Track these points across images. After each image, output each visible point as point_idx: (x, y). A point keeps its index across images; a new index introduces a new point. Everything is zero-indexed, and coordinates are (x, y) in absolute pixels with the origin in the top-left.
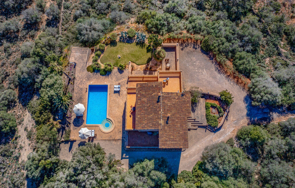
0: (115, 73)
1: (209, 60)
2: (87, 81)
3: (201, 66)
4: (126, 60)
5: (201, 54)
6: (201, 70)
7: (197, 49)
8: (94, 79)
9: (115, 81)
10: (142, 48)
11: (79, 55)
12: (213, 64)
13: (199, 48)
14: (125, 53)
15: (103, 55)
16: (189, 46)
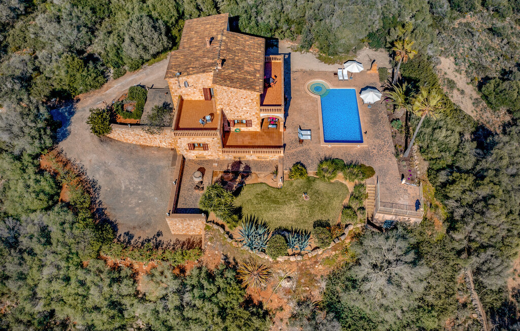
0: (312, 163)
1: (106, 209)
2: (369, 149)
3: (128, 196)
4: (290, 189)
5: (119, 221)
6: (131, 188)
7: (125, 233)
8: (356, 154)
9: (311, 150)
10: (253, 217)
11: (400, 199)
12: (100, 199)
13: (120, 235)
14: (293, 205)
15: (343, 203)
16: (141, 240)
